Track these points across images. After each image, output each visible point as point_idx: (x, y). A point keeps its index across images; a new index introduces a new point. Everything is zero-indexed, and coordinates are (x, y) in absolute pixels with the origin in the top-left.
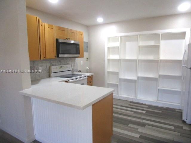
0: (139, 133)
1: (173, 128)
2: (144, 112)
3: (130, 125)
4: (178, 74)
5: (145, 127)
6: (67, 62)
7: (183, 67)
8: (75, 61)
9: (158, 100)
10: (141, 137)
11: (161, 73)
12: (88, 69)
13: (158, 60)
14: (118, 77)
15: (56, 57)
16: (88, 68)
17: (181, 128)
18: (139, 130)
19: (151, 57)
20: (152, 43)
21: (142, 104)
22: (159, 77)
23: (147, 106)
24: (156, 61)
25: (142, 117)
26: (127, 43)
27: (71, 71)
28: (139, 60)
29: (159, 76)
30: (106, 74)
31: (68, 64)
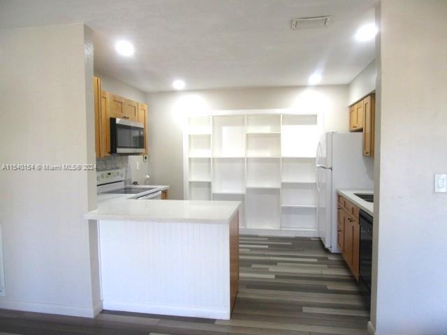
0: (272, 273)
1: (316, 260)
2: (267, 247)
3: (253, 266)
4: (309, 179)
5: (276, 264)
6: (115, 164)
7: (318, 168)
8: (127, 162)
9: (281, 227)
10: (276, 277)
11: (285, 180)
12: (148, 179)
13: (279, 159)
14: (210, 191)
15: (109, 153)
16: (148, 176)
17: (327, 258)
18: (270, 270)
19: (267, 154)
20: (267, 129)
21: (257, 236)
22: (282, 188)
23: (266, 239)
24: (275, 160)
25: (266, 253)
26: (225, 129)
27: (123, 183)
28: (247, 158)
29: (283, 184)
30: (186, 186)
31: (117, 168)
